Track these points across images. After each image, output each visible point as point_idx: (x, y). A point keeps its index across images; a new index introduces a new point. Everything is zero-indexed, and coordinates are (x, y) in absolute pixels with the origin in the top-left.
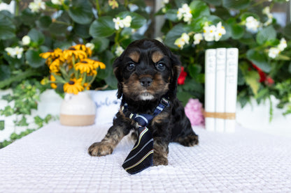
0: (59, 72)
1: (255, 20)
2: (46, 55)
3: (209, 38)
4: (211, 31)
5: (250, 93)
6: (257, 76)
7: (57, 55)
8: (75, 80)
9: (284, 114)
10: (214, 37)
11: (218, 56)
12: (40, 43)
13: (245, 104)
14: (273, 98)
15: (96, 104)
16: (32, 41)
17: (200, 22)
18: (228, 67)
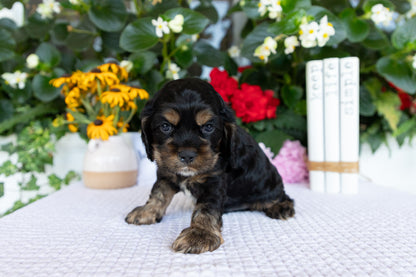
0: (82, 107)
1: (386, 10)
2: (58, 83)
3: (307, 43)
4: (311, 32)
5: (385, 128)
6: (397, 100)
7: (74, 82)
8: (103, 118)
10: (316, 40)
11: (327, 70)
12: (55, 64)
13: (378, 146)
15: (139, 153)
16: (41, 61)
17: (294, 18)
18: (343, 89)
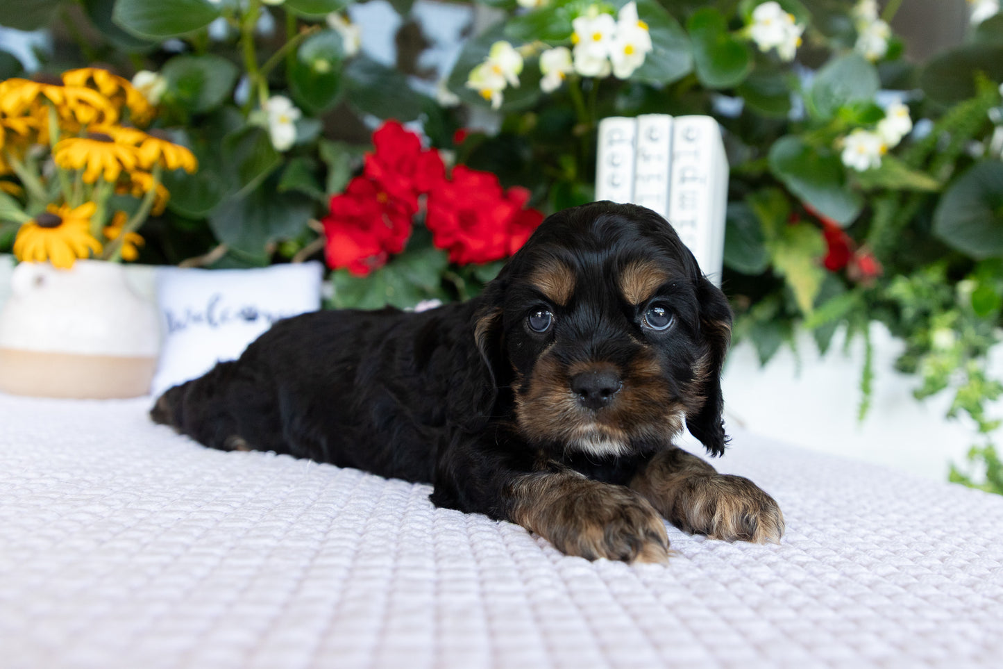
1: (788, 19)
5: (790, 306)
8: (65, 211)
9: (918, 395)
13: (774, 350)
14: (879, 332)
15: (169, 317)
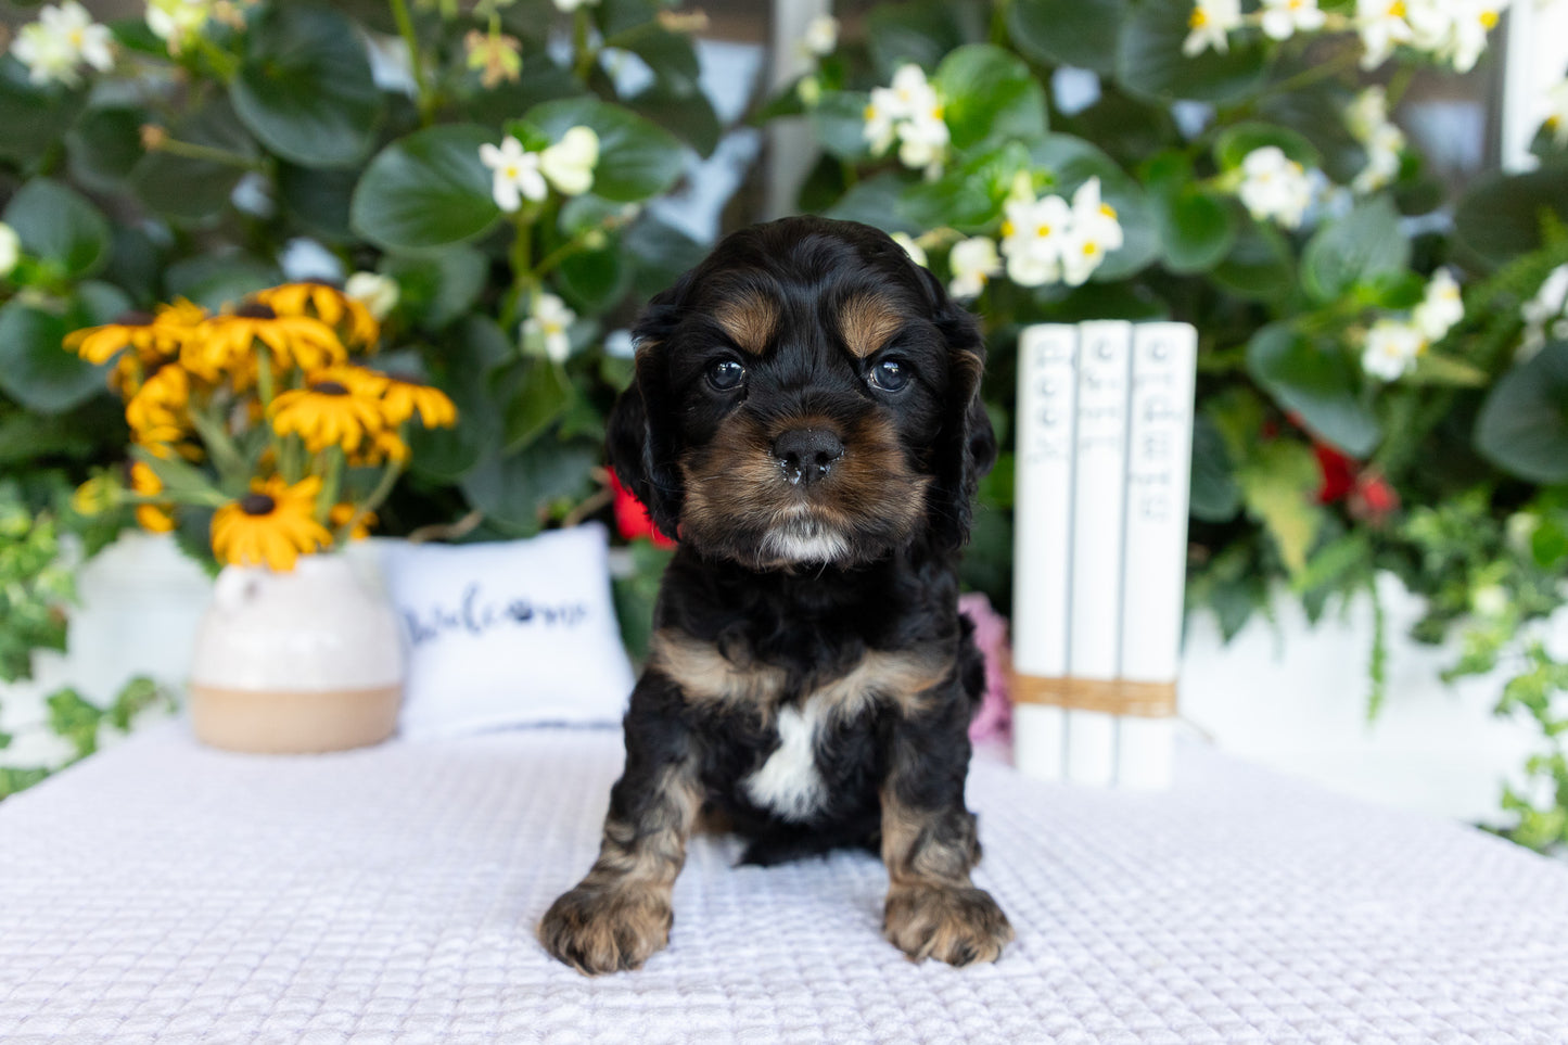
0: (191, 439)
2: (100, 345)
3: (1030, 270)
4: (1043, 232)
5: (1268, 560)
6: (1309, 470)
7: (165, 345)
8: (276, 489)
9: (1447, 677)
10: (1060, 263)
11: (1088, 361)
13: (1242, 620)
14: (1390, 587)
15: (411, 620)
16: (29, 254)
17: (987, 172)
18: (1141, 429)
